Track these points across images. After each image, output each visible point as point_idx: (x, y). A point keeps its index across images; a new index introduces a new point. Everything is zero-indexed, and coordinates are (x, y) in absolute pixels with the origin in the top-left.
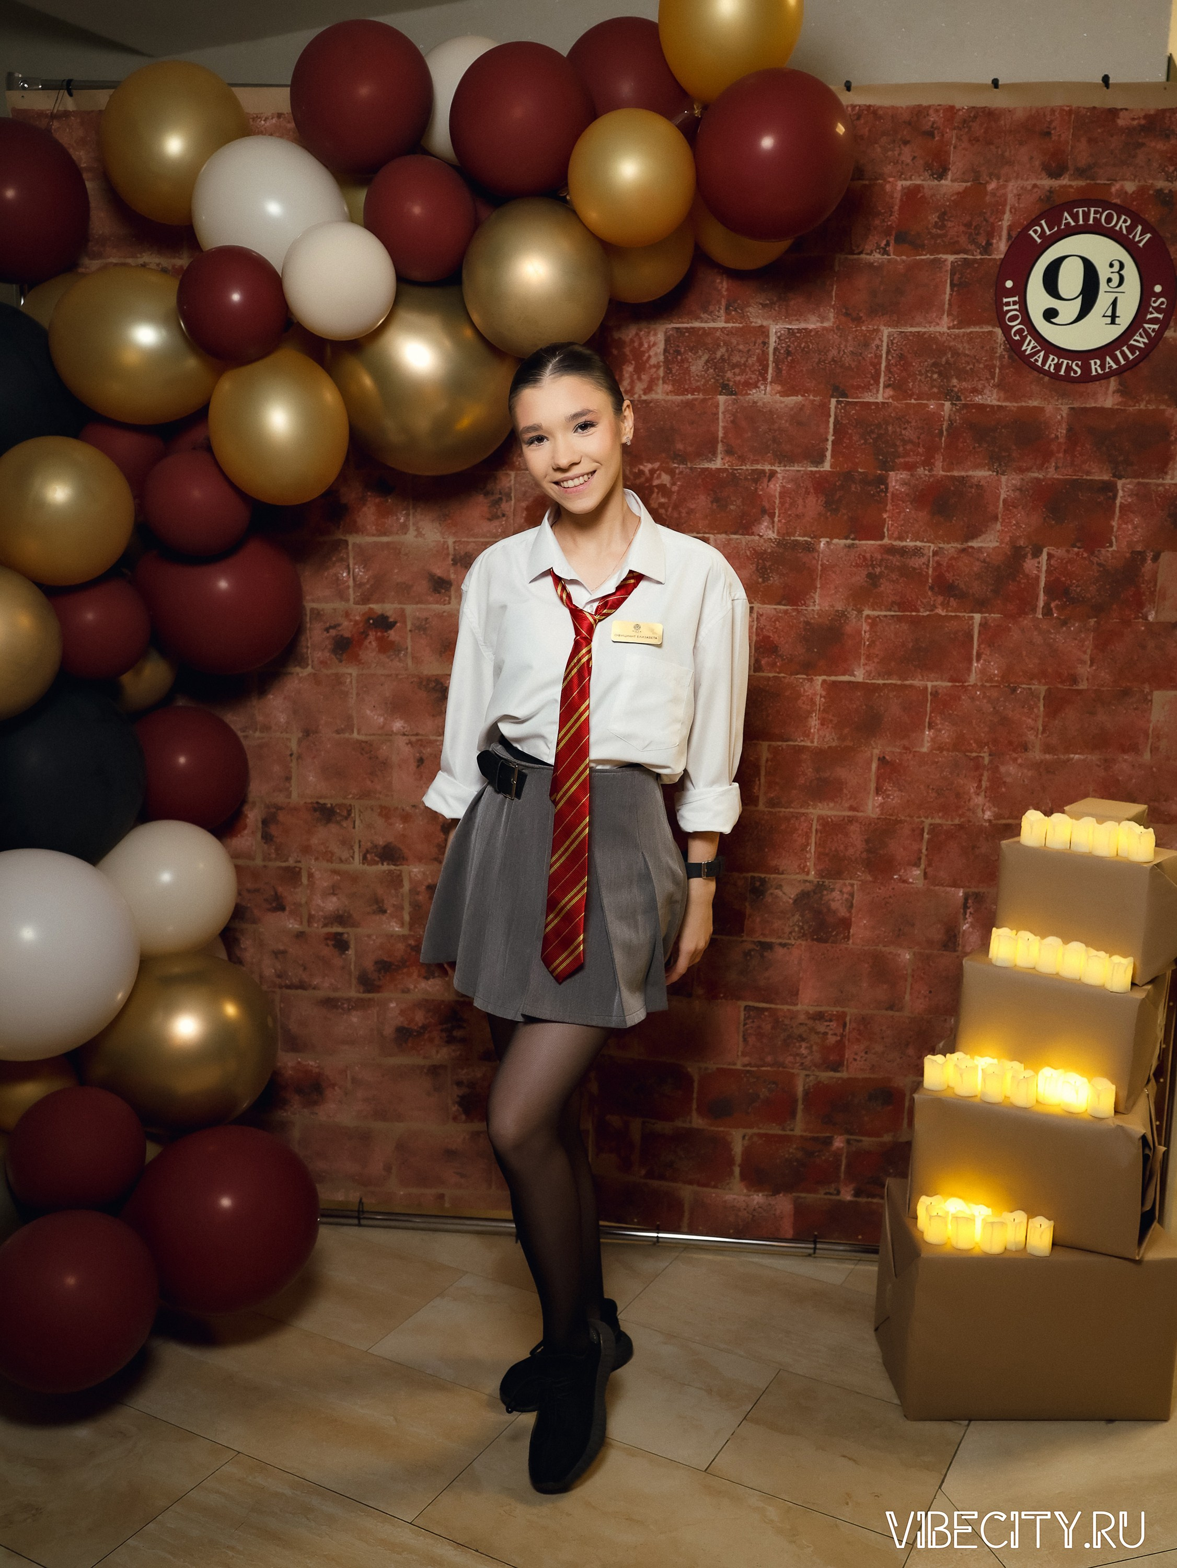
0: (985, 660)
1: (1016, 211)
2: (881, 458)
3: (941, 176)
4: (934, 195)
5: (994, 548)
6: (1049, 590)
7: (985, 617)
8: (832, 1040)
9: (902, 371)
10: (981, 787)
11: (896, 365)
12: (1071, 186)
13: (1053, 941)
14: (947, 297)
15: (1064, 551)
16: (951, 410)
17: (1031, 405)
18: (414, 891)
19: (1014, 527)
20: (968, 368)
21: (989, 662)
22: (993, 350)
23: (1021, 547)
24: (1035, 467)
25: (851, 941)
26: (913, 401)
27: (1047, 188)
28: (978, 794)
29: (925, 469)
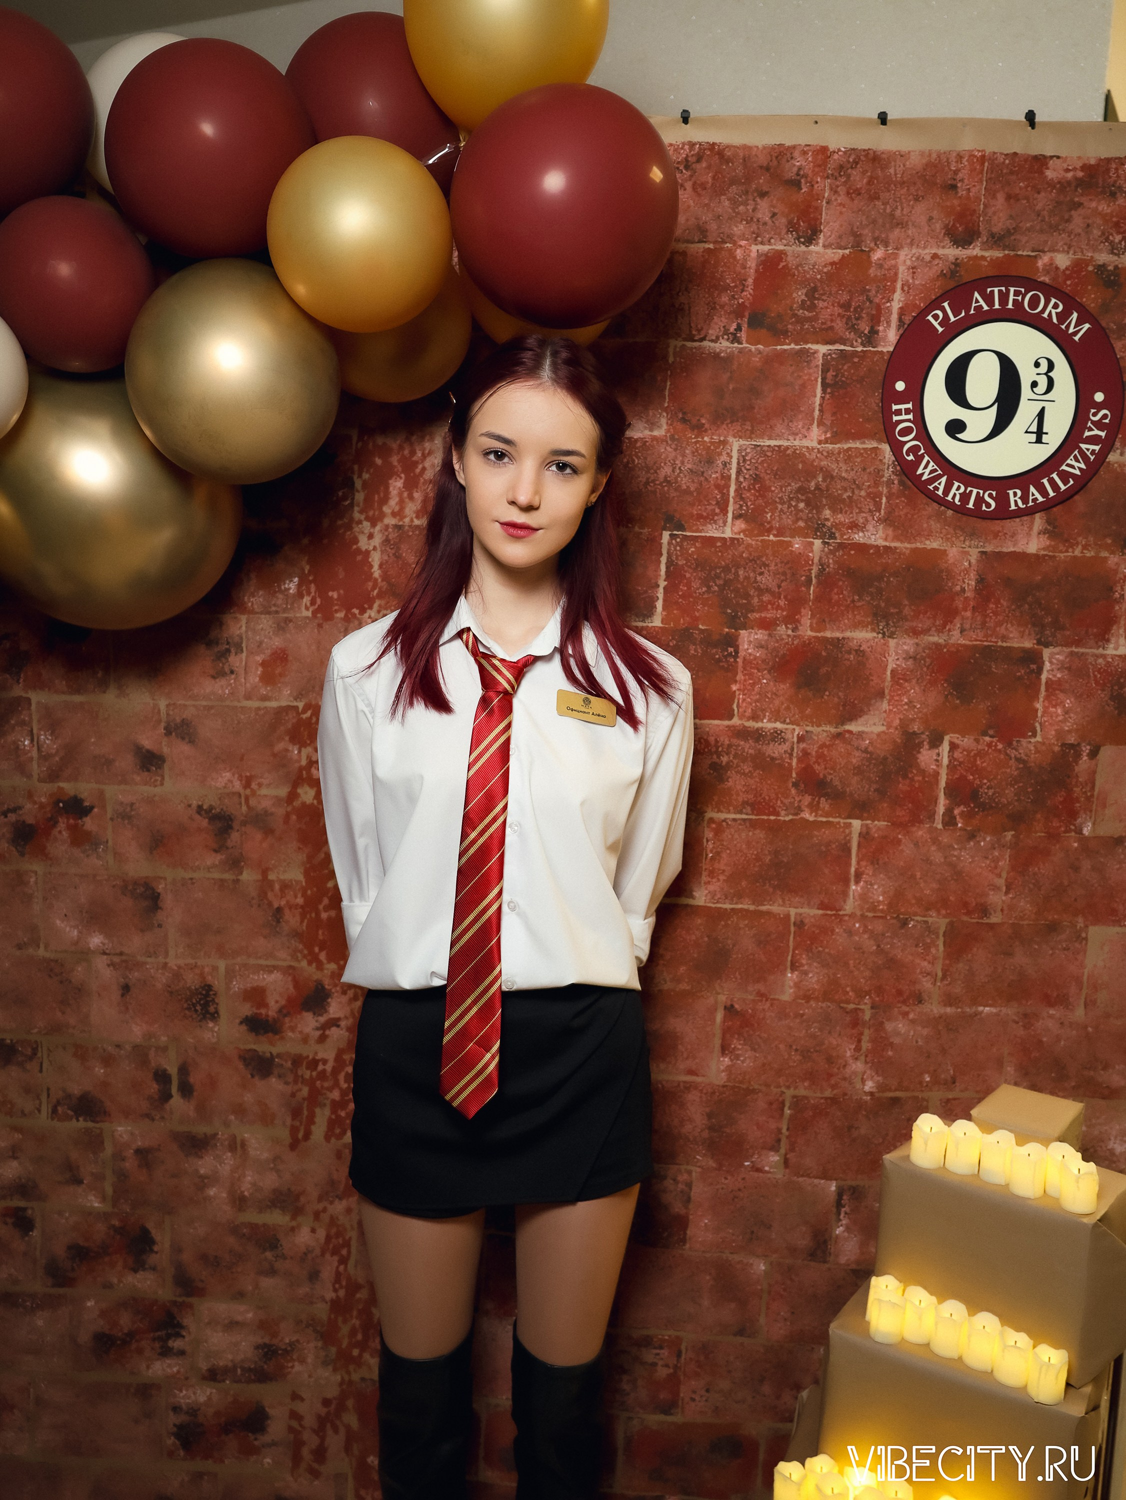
0: (866, 882)
1: (909, 288)
2: (729, 611)
3: (810, 240)
4: (801, 265)
5: (879, 735)
6: (952, 791)
7: (867, 825)
8: (662, 1372)
9: (757, 497)
10: (860, 1050)
11: (749, 490)
12: (983, 258)
13: (954, 1308)
14: (818, 400)
15: (972, 740)
16: (823, 551)
17: (929, 547)
18: (118, 1156)
19: (906, 707)
20: (845, 496)
21: (872, 885)
22: (878, 473)
23: (914, 733)
24: (933, 629)
25: (688, 1246)
26: (772, 537)
27: (952, 259)
28: (856, 1059)
29: (787, 628)
